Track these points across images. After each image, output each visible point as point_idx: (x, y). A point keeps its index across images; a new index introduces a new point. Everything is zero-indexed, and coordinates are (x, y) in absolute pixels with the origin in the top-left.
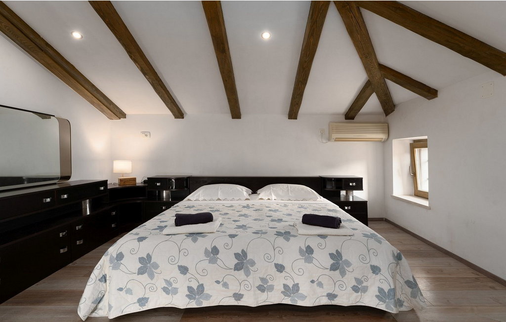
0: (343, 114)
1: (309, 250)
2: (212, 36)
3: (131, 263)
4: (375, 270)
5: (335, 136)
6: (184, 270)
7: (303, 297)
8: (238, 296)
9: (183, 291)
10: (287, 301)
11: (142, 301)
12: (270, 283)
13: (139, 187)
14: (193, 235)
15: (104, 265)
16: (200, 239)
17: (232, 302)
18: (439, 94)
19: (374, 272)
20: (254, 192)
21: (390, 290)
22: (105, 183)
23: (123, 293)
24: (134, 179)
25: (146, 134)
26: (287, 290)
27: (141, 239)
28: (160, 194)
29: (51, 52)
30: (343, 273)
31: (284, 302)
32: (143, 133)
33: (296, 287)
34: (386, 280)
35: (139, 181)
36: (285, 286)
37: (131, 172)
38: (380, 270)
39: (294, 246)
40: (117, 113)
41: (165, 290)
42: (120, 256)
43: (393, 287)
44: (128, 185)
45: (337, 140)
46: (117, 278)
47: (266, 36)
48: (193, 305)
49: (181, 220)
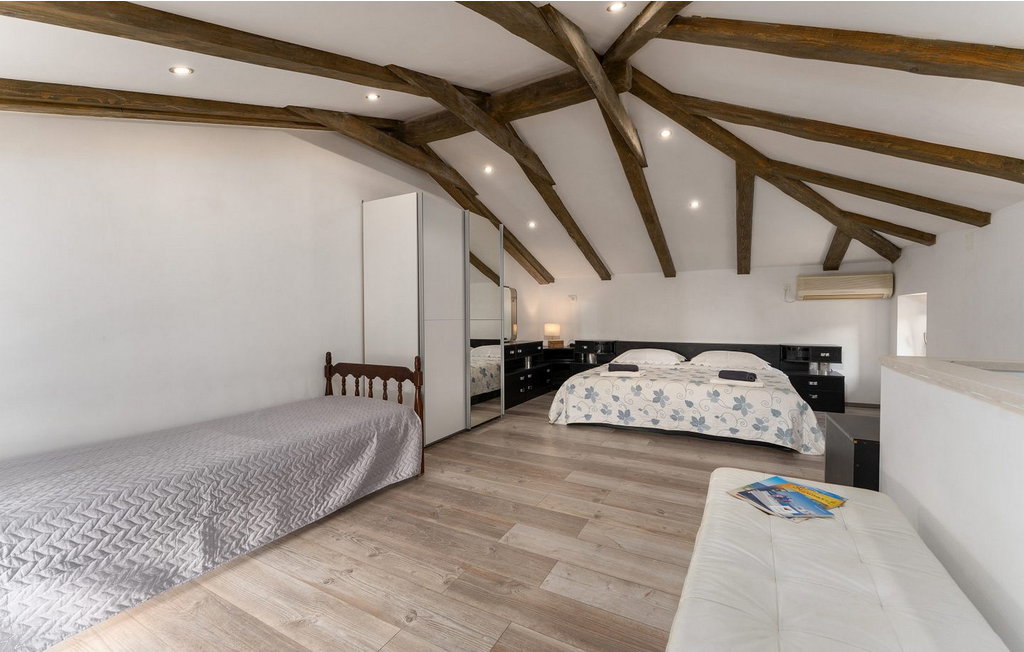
0: (819, 264)
1: (716, 394)
2: (642, 213)
3: (581, 391)
4: (776, 413)
5: (803, 293)
6: (616, 398)
7: (708, 428)
8: (655, 421)
9: (615, 413)
10: (695, 430)
11: (588, 416)
12: (681, 414)
13: (566, 350)
14: (623, 378)
15: (562, 392)
16: (628, 380)
17: (650, 425)
18: (938, 240)
19: (774, 415)
20: (688, 360)
21: (788, 430)
22: (540, 343)
23: (575, 409)
24: (562, 342)
25: (573, 297)
26: (694, 421)
27: (585, 378)
28: (586, 357)
29: (511, 238)
30: (745, 413)
31: (692, 431)
32: (570, 296)
33: (702, 420)
34: (786, 422)
35: (566, 345)
36: (693, 418)
37: (558, 335)
38: (780, 414)
39: (703, 390)
40: (546, 278)
41: (603, 411)
42: (573, 387)
43: (791, 427)
44: (557, 347)
45: (806, 298)
46: (573, 399)
47: (695, 205)
48: (622, 423)
49: (613, 368)
